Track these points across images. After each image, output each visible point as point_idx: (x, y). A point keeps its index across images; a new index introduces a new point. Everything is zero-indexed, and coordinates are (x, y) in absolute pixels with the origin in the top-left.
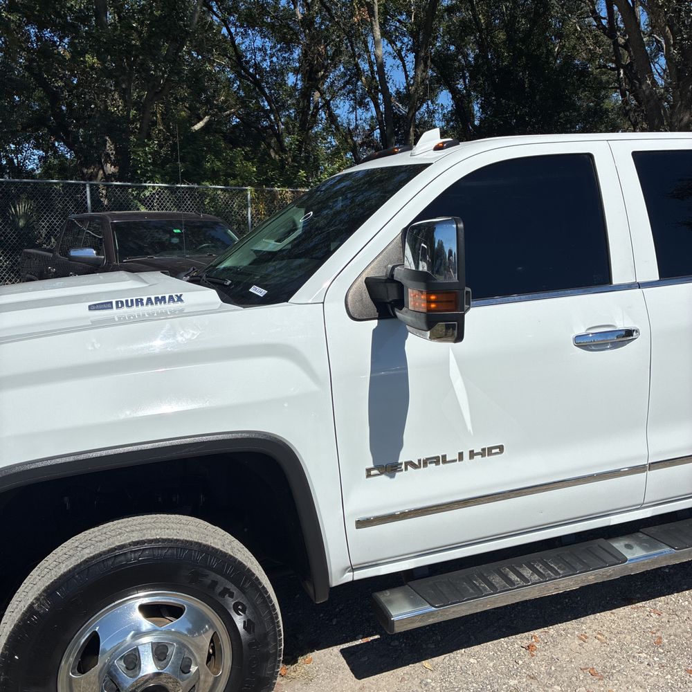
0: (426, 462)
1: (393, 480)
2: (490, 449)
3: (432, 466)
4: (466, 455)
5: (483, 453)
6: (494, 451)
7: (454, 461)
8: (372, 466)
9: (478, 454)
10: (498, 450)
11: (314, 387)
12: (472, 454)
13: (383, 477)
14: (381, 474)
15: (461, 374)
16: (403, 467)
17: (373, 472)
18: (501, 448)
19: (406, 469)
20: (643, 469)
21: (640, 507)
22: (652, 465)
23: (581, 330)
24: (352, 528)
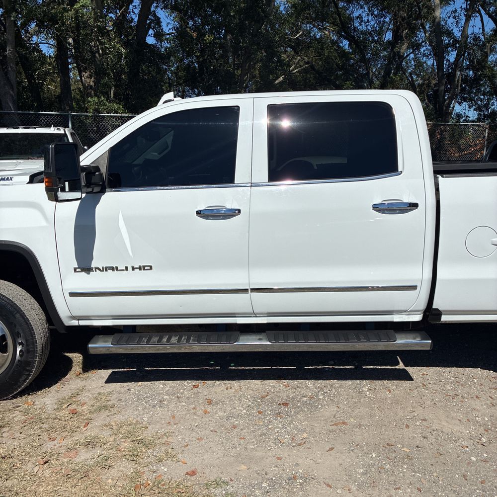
0: (106, 269)
1: (89, 275)
2: (144, 267)
3: (110, 271)
4: (130, 269)
5: (140, 268)
6: (146, 268)
7: (123, 270)
8: (77, 267)
9: (136, 268)
10: (149, 268)
11: (44, 223)
12: (133, 268)
13: (83, 273)
14: (82, 271)
15: (125, 225)
16: (94, 269)
17: (77, 270)
18: (151, 268)
19: (96, 271)
20: (245, 291)
21: (255, 315)
22: (253, 290)
23: (202, 207)
24: (67, 296)
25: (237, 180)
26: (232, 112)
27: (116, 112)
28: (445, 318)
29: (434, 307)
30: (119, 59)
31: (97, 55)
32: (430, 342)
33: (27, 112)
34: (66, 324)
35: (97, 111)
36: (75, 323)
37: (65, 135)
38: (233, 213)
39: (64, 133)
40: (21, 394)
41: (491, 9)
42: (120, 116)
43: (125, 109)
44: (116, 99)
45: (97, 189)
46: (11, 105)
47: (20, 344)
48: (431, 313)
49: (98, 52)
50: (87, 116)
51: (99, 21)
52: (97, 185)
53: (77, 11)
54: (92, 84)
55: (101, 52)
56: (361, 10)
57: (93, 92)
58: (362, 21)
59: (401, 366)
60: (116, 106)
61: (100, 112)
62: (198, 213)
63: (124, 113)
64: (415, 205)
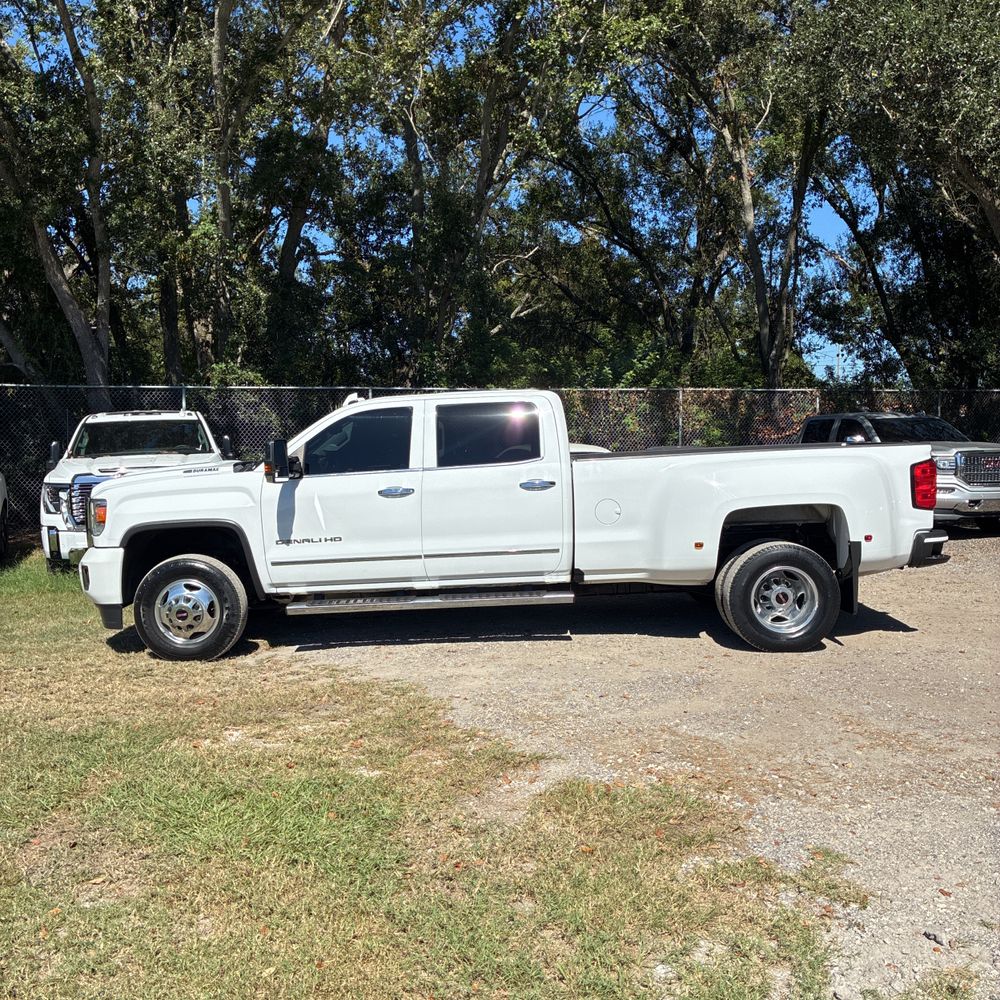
0: (303, 541)
1: (288, 547)
2: (335, 539)
3: (306, 543)
4: (323, 540)
5: (331, 540)
6: (337, 539)
7: (318, 542)
9: (328, 540)
10: (339, 539)
11: (252, 504)
12: (326, 540)
13: (284, 545)
14: (283, 543)
16: (293, 542)
17: (279, 542)
18: (341, 539)
20: (420, 557)
21: (429, 579)
22: (426, 556)
23: (383, 488)
24: (270, 565)
25: (411, 465)
26: (407, 412)
27: (251, 383)
28: (587, 578)
29: (576, 567)
30: (258, 306)
31: (222, 300)
32: (573, 596)
33: (123, 386)
34: (266, 592)
35: (223, 382)
36: (273, 590)
37: (199, 421)
38: (407, 492)
39: (196, 418)
40: (224, 656)
41: (843, 205)
42: (258, 390)
43: (265, 379)
44: (249, 362)
45: (297, 475)
46: (99, 377)
47: (227, 608)
48: (576, 574)
49: (224, 296)
50: (209, 390)
51: (228, 254)
52: (297, 472)
53: (196, 242)
54: (209, 337)
55: (228, 296)
56: (641, 203)
57: (209, 351)
58: (644, 219)
59: (568, 634)
60: (251, 375)
61: (227, 384)
62: (380, 493)
63: (263, 384)
64: (553, 483)
